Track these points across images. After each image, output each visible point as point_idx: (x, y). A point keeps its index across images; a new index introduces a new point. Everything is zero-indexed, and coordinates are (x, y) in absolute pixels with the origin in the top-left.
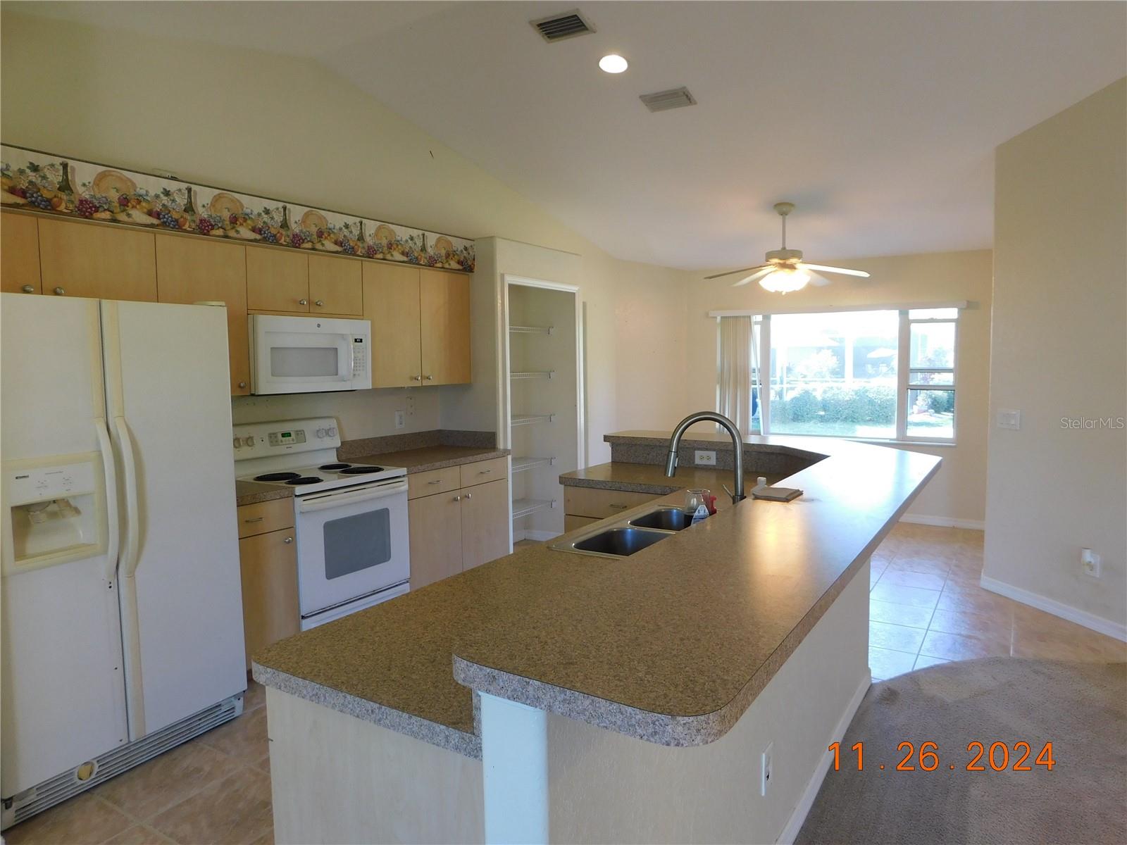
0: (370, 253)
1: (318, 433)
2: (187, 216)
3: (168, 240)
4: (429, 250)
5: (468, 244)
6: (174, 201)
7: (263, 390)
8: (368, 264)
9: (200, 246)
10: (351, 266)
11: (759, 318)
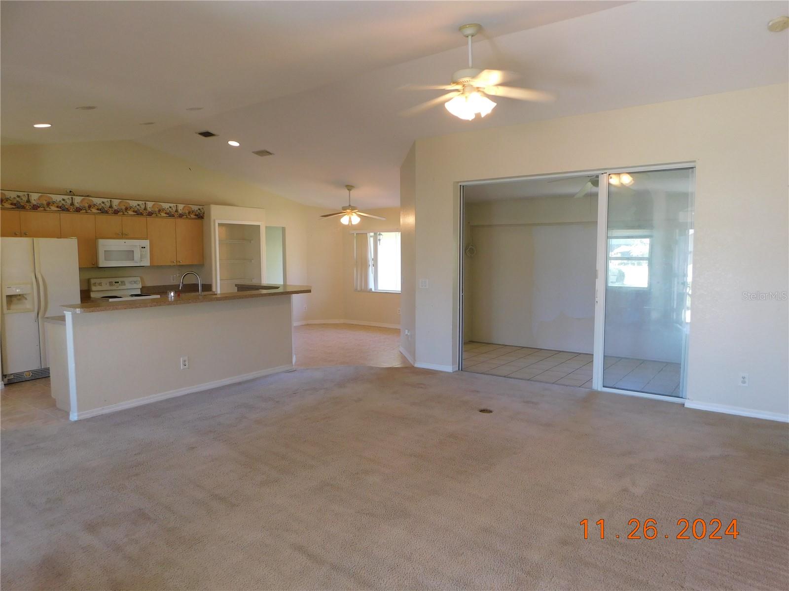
0: (150, 214)
1: (131, 283)
2: (71, 207)
3: (64, 215)
4: (179, 211)
5: (201, 207)
6: (66, 202)
7: (101, 266)
8: (149, 218)
9: (77, 217)
10: (142, 219)
11: (372, 234)
